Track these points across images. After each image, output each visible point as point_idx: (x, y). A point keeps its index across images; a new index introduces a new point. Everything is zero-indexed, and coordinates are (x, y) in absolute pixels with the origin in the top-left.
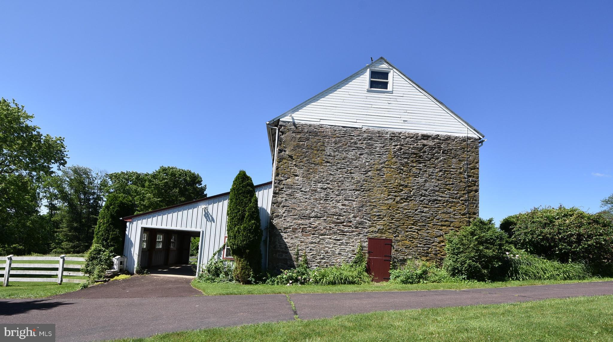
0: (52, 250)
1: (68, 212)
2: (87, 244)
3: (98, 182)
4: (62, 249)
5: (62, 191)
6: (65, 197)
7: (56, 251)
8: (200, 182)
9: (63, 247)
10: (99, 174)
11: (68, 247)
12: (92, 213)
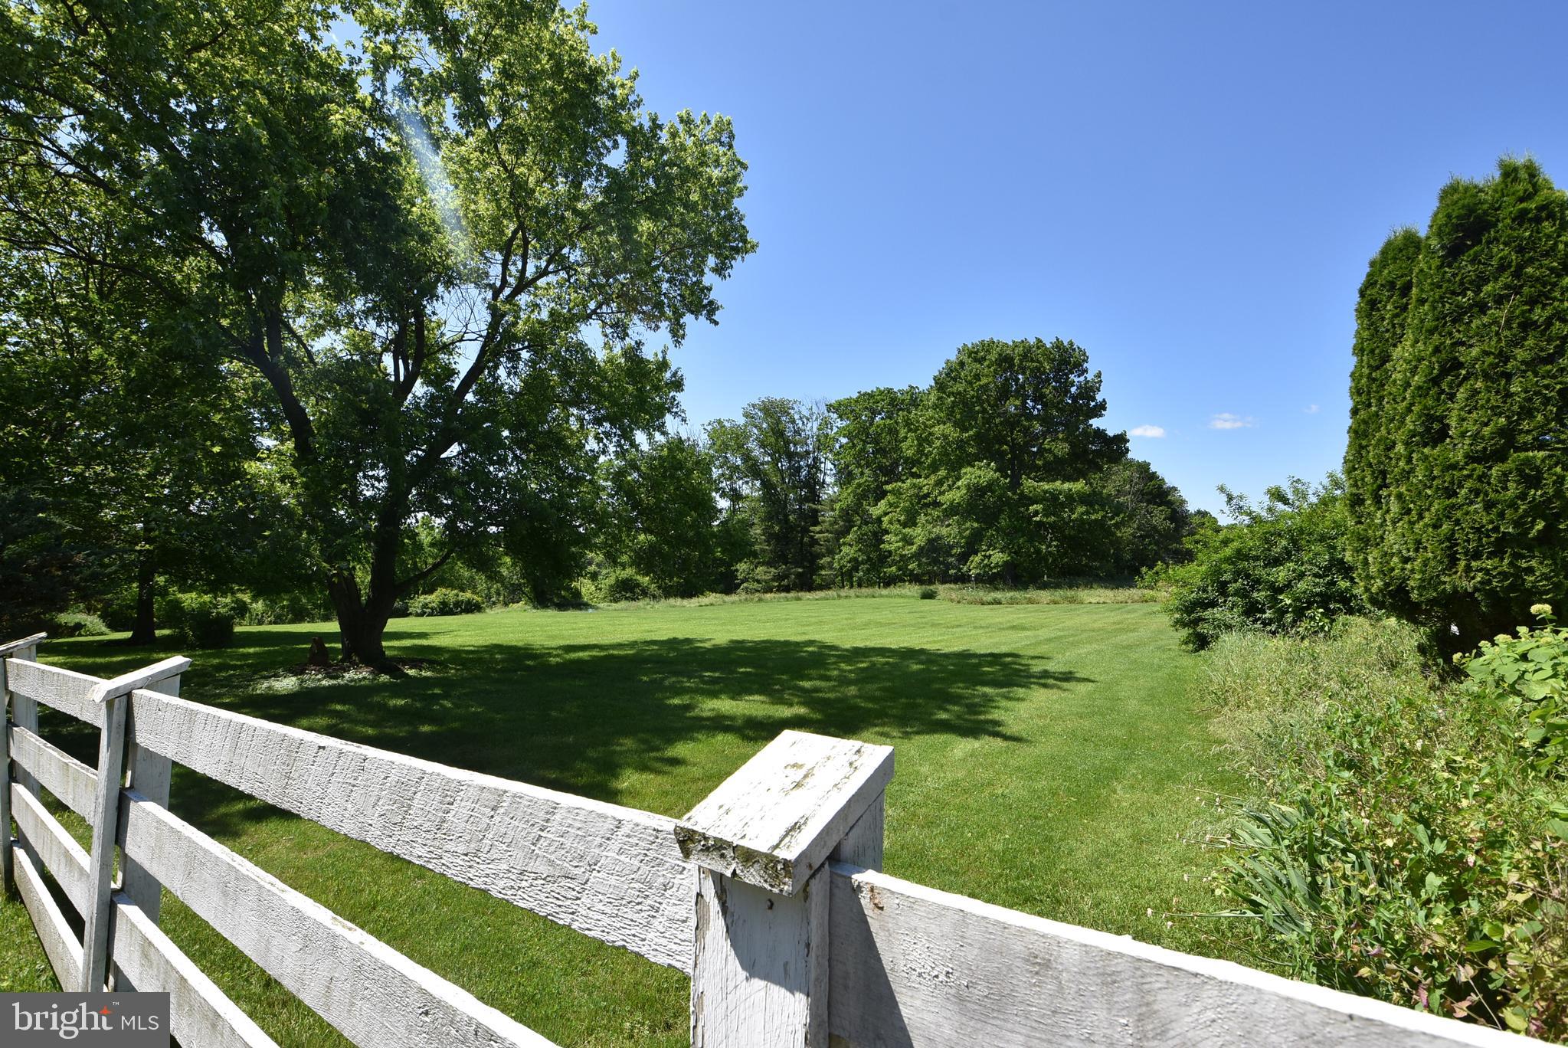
0: (739, 585)
1: (763, 499)
2: (800, 570)
3: (812, 428)
4: (758, 582)
5: (747, 457)
6: (754, 470)
7: (747, 588)
8: (1079, 367)
9: (759, 577)
10: (815, 410)
11: (768, 577)
12: (806, 499)
